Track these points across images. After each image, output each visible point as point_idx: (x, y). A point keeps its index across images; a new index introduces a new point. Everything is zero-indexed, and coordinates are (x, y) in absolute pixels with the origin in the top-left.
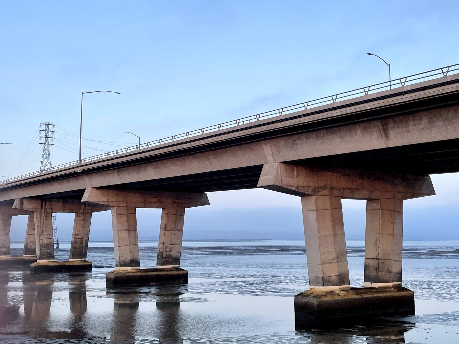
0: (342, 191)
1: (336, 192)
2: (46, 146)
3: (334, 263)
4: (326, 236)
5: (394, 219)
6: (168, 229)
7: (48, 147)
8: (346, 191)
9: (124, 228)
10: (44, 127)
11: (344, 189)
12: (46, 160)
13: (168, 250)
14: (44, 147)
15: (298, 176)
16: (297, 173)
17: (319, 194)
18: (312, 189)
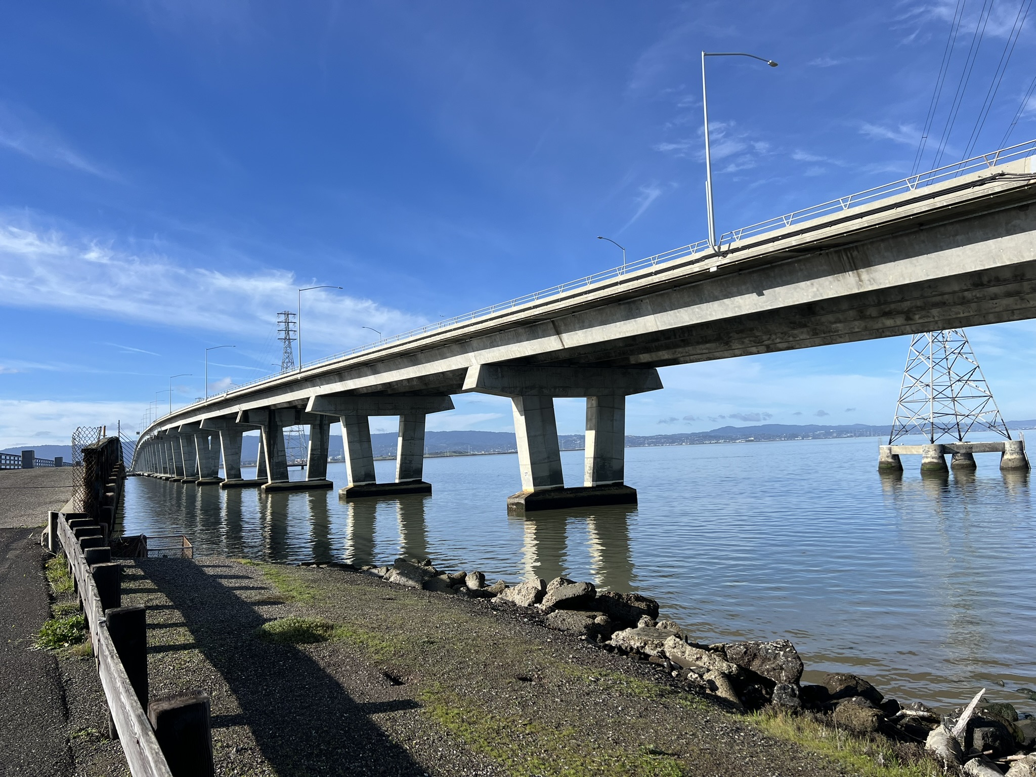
0: (553, 390)
1: (546, 391)
2: (287, 342)
3: (545, 463)
4: (535, 436)
5: (613, 416)
6: (407, 439)
7: (289, 342)
8: (557, 390)
9: (356, 439)
10: (282, 318)
11: (555, 388)
12: (287, 360)
13: (408, 462)
14: (285, 342)
15: (503, 377)
16: (502, 374)
17: (527, 394)
18: (518, 389)
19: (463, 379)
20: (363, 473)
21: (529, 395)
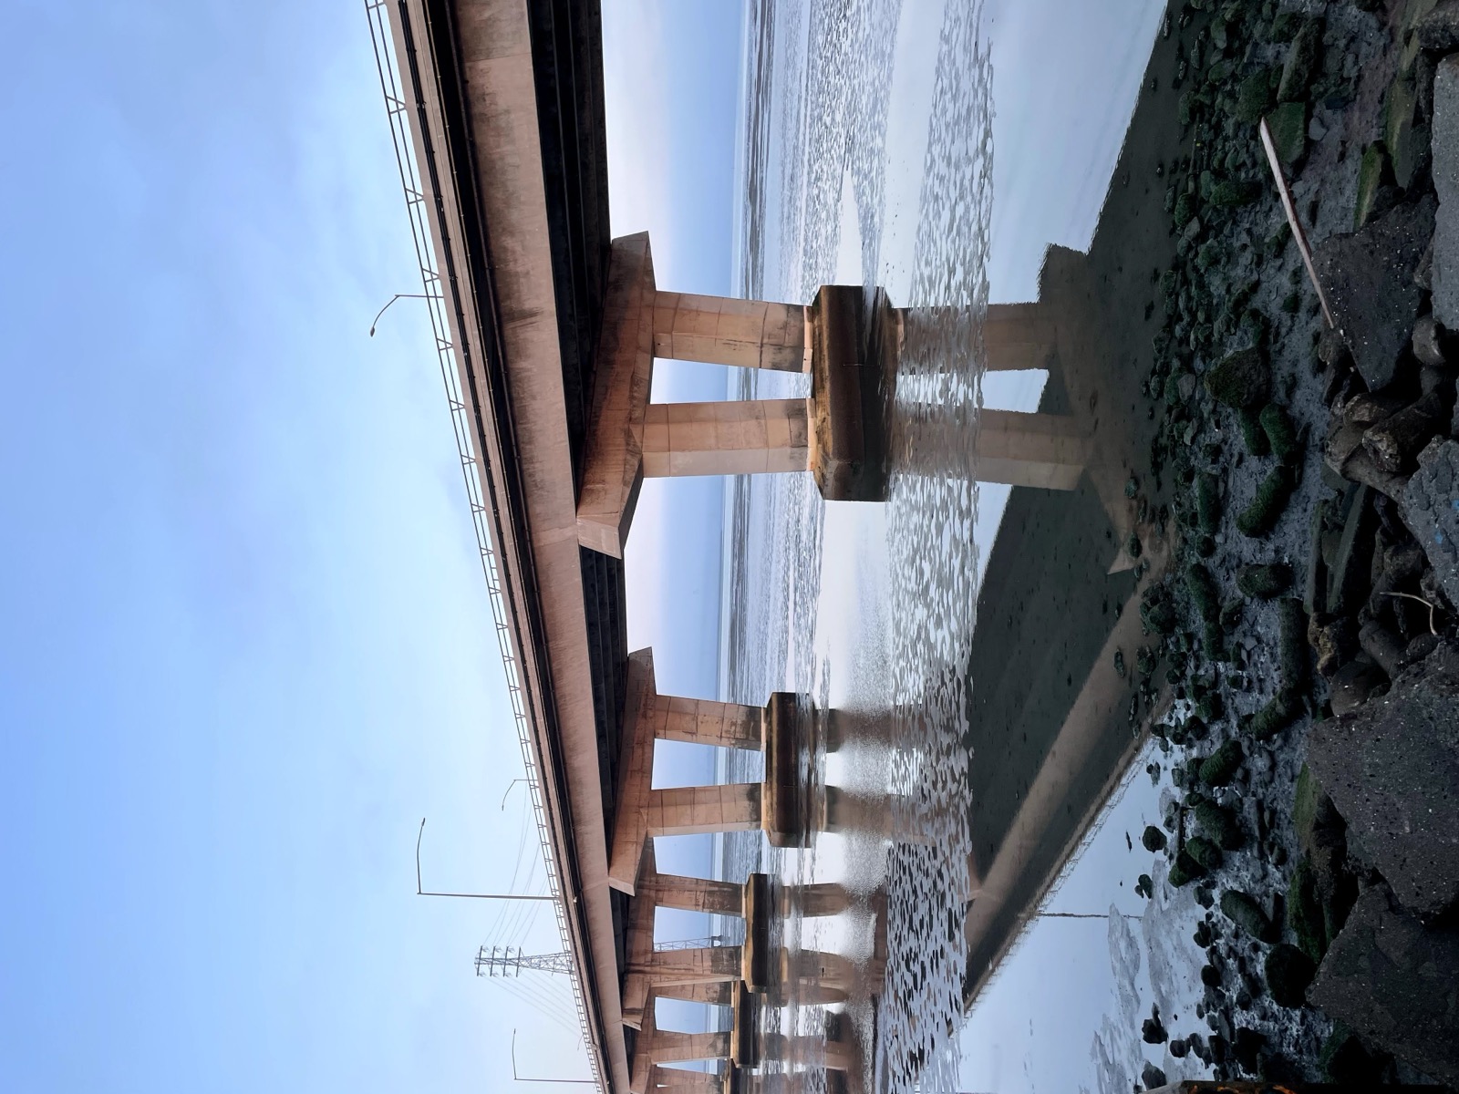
0: (635, 402)
1: (638, 413)
2: (524, 963)
3: (766, 424)
4: (717, 437)
5: (691, 311)
7: (525, 959)
8: (635, 394)
9: (689, 812)
10: (485, 968)
11: (632, 398)
12: (551, 964)
13: (733, 728)
14: (524, 966)
15: (603, 482)
16: (599, 483)
17: (639, 444)
18: (629, 457)
19: (600, 556)
20: (746, 803)
21: (642, 442)
